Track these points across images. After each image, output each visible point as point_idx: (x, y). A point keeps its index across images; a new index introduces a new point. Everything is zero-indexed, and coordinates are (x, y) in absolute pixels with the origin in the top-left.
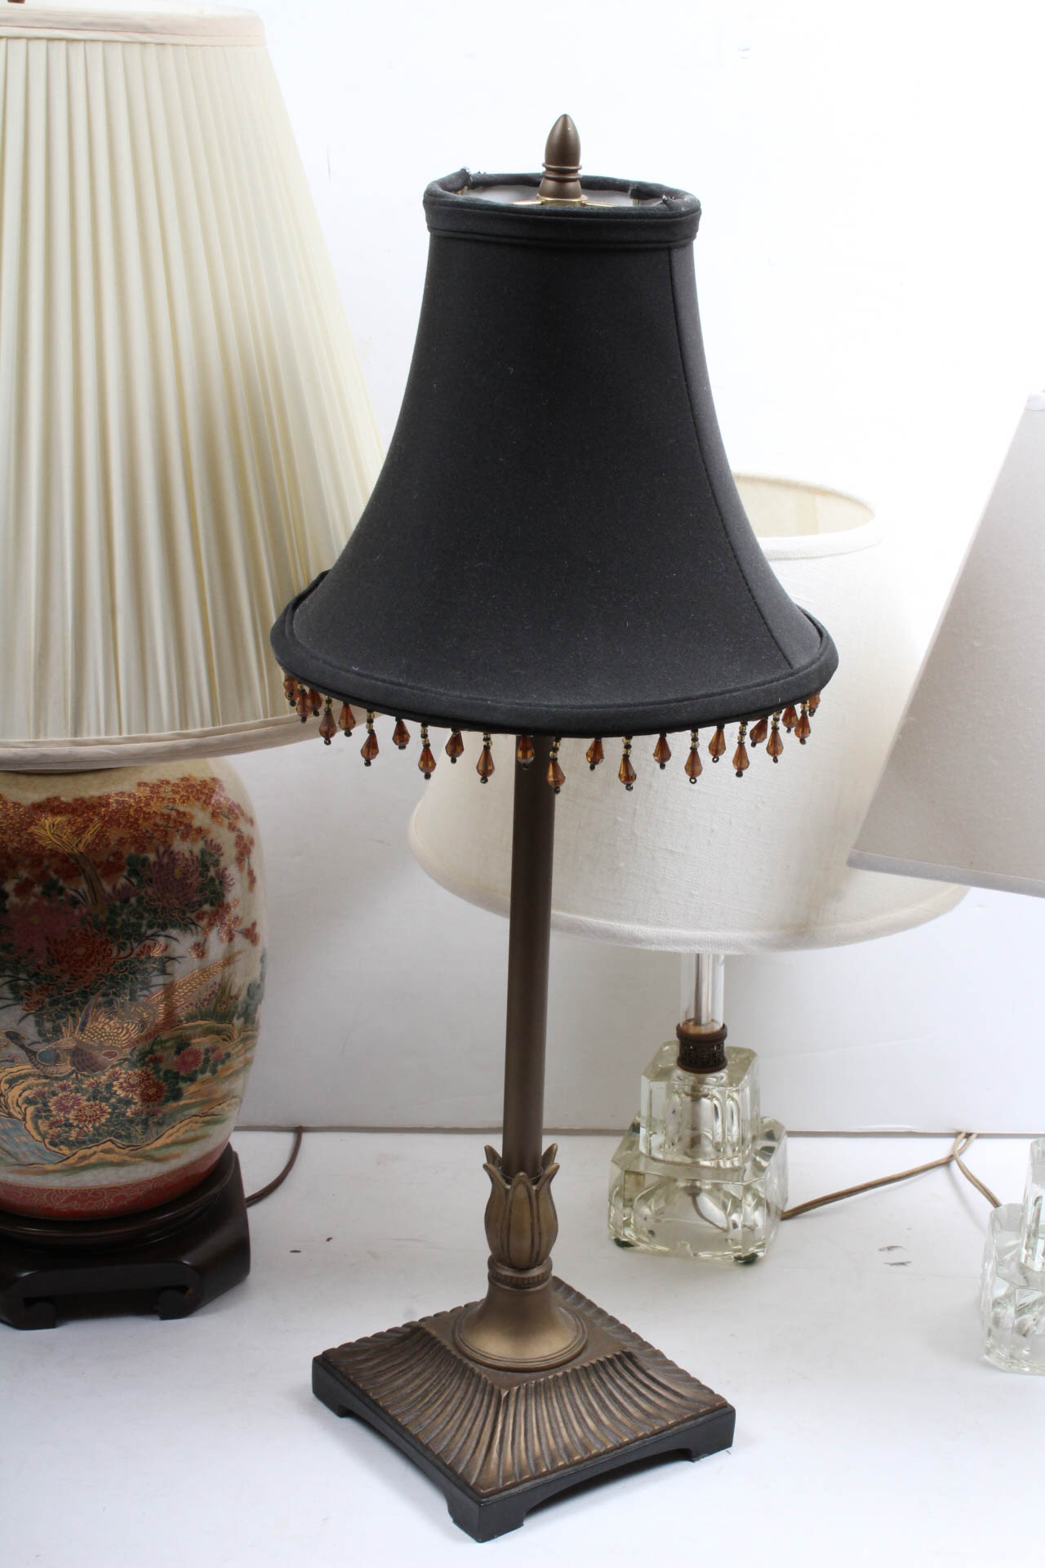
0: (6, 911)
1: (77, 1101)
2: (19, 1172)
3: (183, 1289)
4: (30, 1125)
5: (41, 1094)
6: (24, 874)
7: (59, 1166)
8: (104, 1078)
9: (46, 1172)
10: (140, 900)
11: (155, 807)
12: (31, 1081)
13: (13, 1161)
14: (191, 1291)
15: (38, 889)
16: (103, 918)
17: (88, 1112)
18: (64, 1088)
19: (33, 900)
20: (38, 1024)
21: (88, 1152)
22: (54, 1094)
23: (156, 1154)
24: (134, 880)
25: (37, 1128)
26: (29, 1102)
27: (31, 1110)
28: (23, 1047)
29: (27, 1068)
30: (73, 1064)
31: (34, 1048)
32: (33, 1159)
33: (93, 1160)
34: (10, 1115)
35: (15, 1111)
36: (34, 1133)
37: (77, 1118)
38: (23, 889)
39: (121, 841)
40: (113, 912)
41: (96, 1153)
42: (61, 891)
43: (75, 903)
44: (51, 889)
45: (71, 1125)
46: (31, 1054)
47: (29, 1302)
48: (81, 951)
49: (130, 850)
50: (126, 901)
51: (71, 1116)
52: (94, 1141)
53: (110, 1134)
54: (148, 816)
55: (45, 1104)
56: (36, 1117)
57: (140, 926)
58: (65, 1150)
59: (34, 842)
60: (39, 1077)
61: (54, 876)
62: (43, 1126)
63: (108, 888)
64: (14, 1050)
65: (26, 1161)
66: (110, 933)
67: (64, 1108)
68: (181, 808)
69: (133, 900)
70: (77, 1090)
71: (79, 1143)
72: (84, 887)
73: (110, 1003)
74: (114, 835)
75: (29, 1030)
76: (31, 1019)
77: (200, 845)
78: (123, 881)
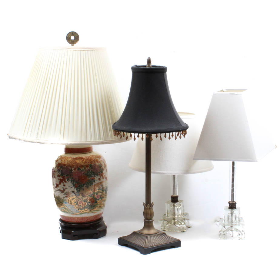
0: (72, 172)
1: (82, 202)
2: (73, 215)
3: (97, 234)
4: (75, 206)
5: (77, 201)
6: (75, 167)
7: (79, 213)
8: (86, 198)
9: (77, 214)
10: (91, 171)
11: (93, 158)
12: (76, 199)
13: (72, 213)
14: (98, 234)
15: (77, 169)
16: (86, 173)
17: (84, 204)
18: (80, 200)
19: (76, 171)
20: (77, 190)
21: (83, 211)
22: (79, 201)
23: (94, 212)
24: (91, 168)
25: (76, 207)
26: (75, 202)
27: (75, 203)
28: (74, 193)
29: (75, 197)
30: (82, 196)
31: (76, 193)
33: (84, 212)
34: (72, 205)
35: (73, 204)
36: (75, 207)
37: (82, 205)
38: (75, 169)
39: (88, 162)
40: (88, 172)
41: (85, 211)
42: (80, 169)
43: (82, 171)
44: (79, 169)
46: (75, 194)
47: (74, 236)
48: (83, 178)
49: (90, 164)
50: (89, 171)
51: (81, 204)
52: (84, 209)
53: (87, 207)
54: (92, 159)
55: (77, 203)
56: (76, 205)
57: (91, 175)
58: (80, 210)
59: (76, 162)
60: (77, 198)
61: (79, 167)
62: (77, 206)
63: (87, 169)
64: (73, 194)
65: (74, 213)
66: (87, 175)
67: (80, 203)
68: (97, 158)
69: (90, 171)
70: (82, 200)
71: (82, 209)
72: (83, 169)
73: (87, 186)
74: (88, 161)
75: (75, 190)
76: (76, 189)
77: (99, 164)
78: (89, 168)
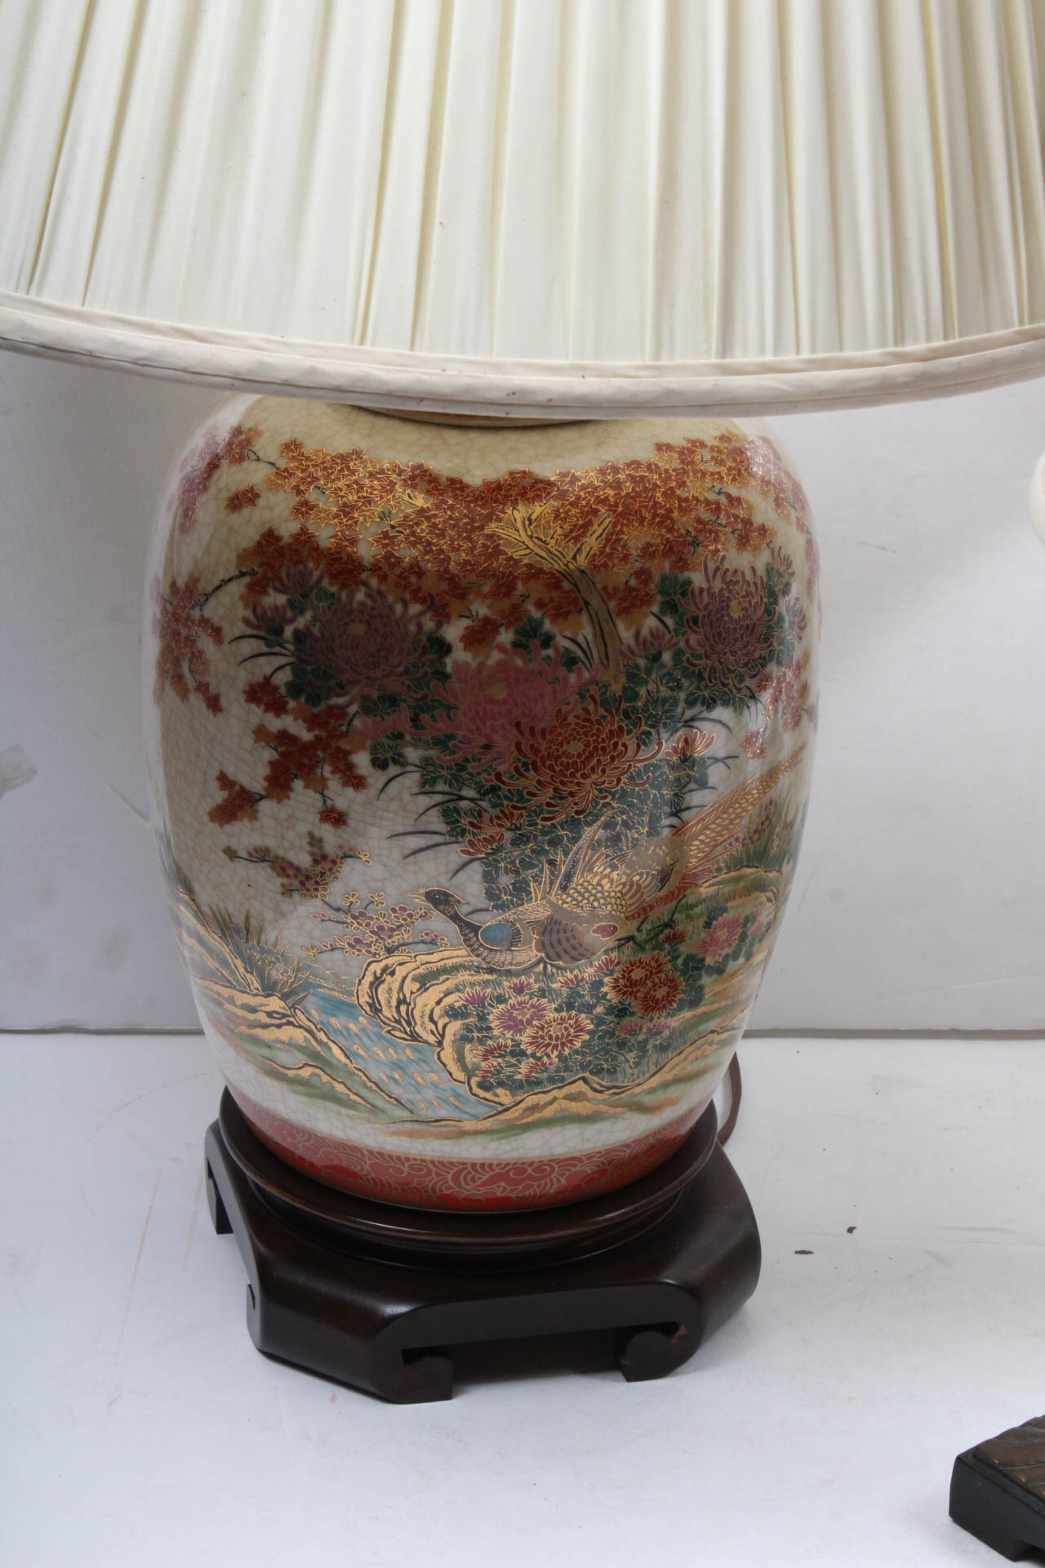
0: (444, 676)
1: (539, 1012)
2: (411, 1134)
3: (669, 1329)
4: (448, 1054)
5: (479, 1001)
6: (482, 609)
7: (488, 1124)
8: (589, 972)
9: (462, 1134)
10: (677, 656)
11: (694, 488)
12: (463, 976)
13: (406, 1114)
14: (682, 1331)
15: (506, 637)
16: (616, 688)
17: (555, 1031)
18: (519, 990)
19: (496, 656)
20: (488, 877)
21: (542, 1099)
22: (501, 999)
23: (648, 1100)
24: (670, 621)
25: (460, 1059)
26: (453, 1013)
27: (455, 1027)
28: (455, 918)
29: (460, 955)
30: (541, 946)
31: (474, 919)
32: (443, 1113)
33: (547, 1113)
34: (414, 1037)
35: (424, 1030)
36: (453, 1067)
37: (534, 1041)
38: (478, 637)
39: (648, 551)
40: (633, 677)
41: (555, 1100)
42: (548, 640)
43: (571, 661)
44: (530, 637)
45: (523, 1053)
46: (469, 929)
47: (411, 1356)
48: (575, 748)
49: (661, 567)
50: (656, 658)
51: (525, 1038)
52: (557, 1080)
53: (583, 1068)
54: (685, 506)
55: (482, 1018)
56: (464, 1039)
57: (675, 703)
58: (504, 1096)
59: (497, 551)
60: (478, 969)
61: (535, 613)
62: (472, 1055)
63: (626, 634)
64: (439, 923)
65: (431, 1114)
66: (627, 715)
67: (516, 1026)
68: (733, 491)
69: (667, 657)
70: (542, 993)
71: (532, 1084)
72: (586, 632)
73: (616, 840)
74: (636, 538)
75: (470, 888)
76: (477, 868)
77: (762, 561)
78: (651, 622)
